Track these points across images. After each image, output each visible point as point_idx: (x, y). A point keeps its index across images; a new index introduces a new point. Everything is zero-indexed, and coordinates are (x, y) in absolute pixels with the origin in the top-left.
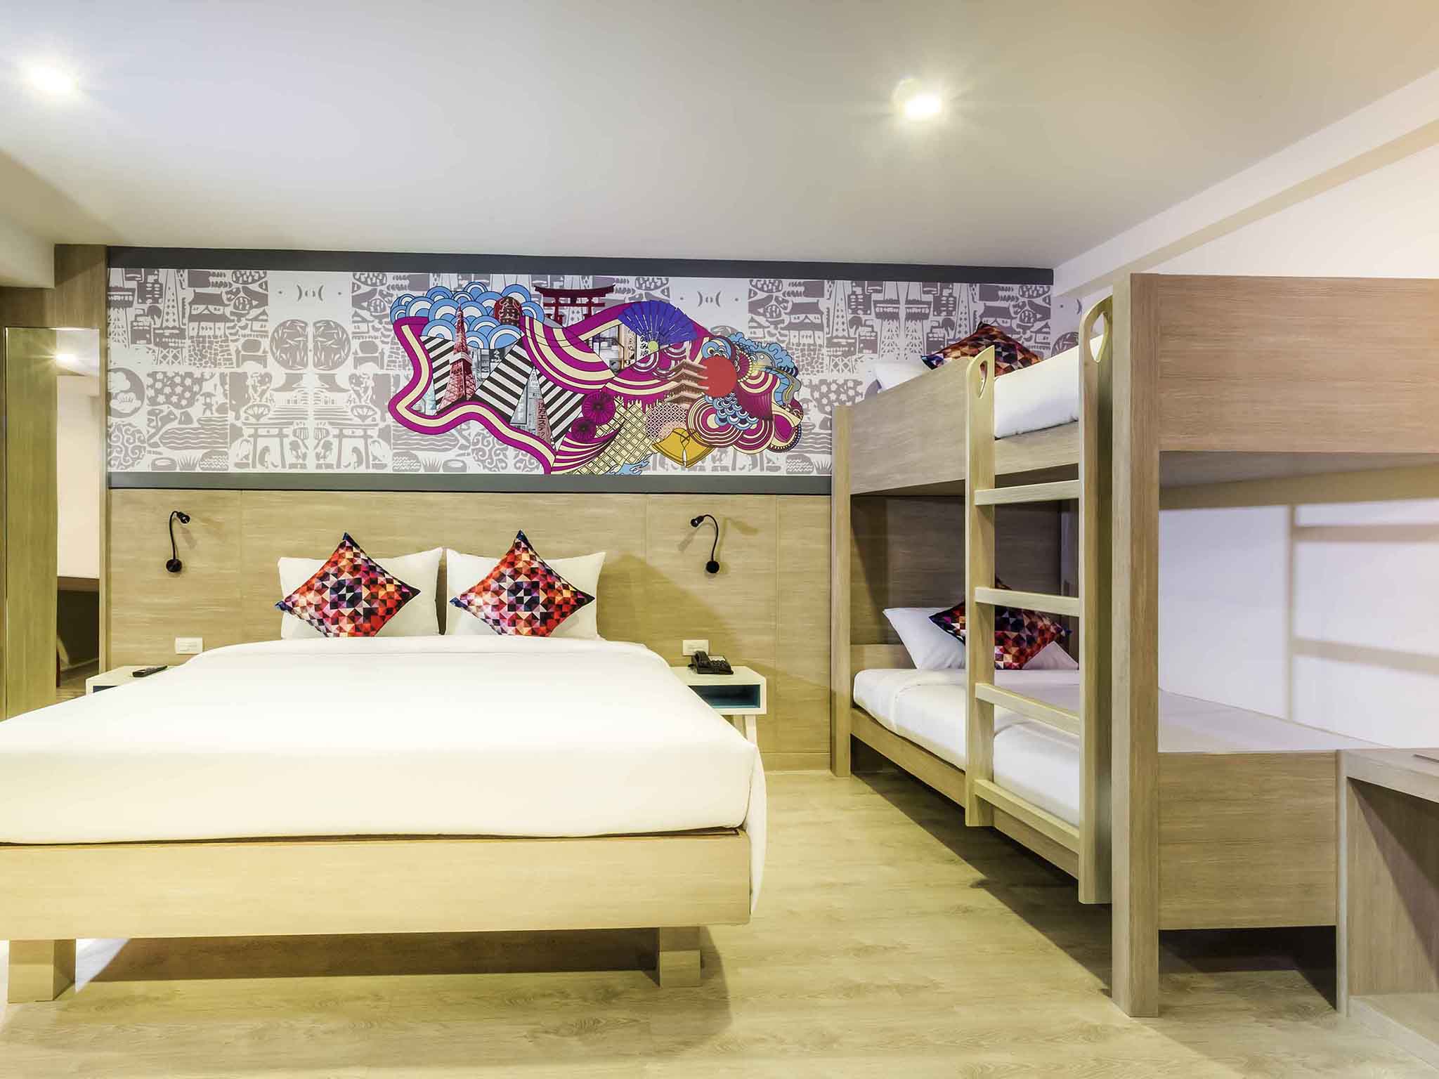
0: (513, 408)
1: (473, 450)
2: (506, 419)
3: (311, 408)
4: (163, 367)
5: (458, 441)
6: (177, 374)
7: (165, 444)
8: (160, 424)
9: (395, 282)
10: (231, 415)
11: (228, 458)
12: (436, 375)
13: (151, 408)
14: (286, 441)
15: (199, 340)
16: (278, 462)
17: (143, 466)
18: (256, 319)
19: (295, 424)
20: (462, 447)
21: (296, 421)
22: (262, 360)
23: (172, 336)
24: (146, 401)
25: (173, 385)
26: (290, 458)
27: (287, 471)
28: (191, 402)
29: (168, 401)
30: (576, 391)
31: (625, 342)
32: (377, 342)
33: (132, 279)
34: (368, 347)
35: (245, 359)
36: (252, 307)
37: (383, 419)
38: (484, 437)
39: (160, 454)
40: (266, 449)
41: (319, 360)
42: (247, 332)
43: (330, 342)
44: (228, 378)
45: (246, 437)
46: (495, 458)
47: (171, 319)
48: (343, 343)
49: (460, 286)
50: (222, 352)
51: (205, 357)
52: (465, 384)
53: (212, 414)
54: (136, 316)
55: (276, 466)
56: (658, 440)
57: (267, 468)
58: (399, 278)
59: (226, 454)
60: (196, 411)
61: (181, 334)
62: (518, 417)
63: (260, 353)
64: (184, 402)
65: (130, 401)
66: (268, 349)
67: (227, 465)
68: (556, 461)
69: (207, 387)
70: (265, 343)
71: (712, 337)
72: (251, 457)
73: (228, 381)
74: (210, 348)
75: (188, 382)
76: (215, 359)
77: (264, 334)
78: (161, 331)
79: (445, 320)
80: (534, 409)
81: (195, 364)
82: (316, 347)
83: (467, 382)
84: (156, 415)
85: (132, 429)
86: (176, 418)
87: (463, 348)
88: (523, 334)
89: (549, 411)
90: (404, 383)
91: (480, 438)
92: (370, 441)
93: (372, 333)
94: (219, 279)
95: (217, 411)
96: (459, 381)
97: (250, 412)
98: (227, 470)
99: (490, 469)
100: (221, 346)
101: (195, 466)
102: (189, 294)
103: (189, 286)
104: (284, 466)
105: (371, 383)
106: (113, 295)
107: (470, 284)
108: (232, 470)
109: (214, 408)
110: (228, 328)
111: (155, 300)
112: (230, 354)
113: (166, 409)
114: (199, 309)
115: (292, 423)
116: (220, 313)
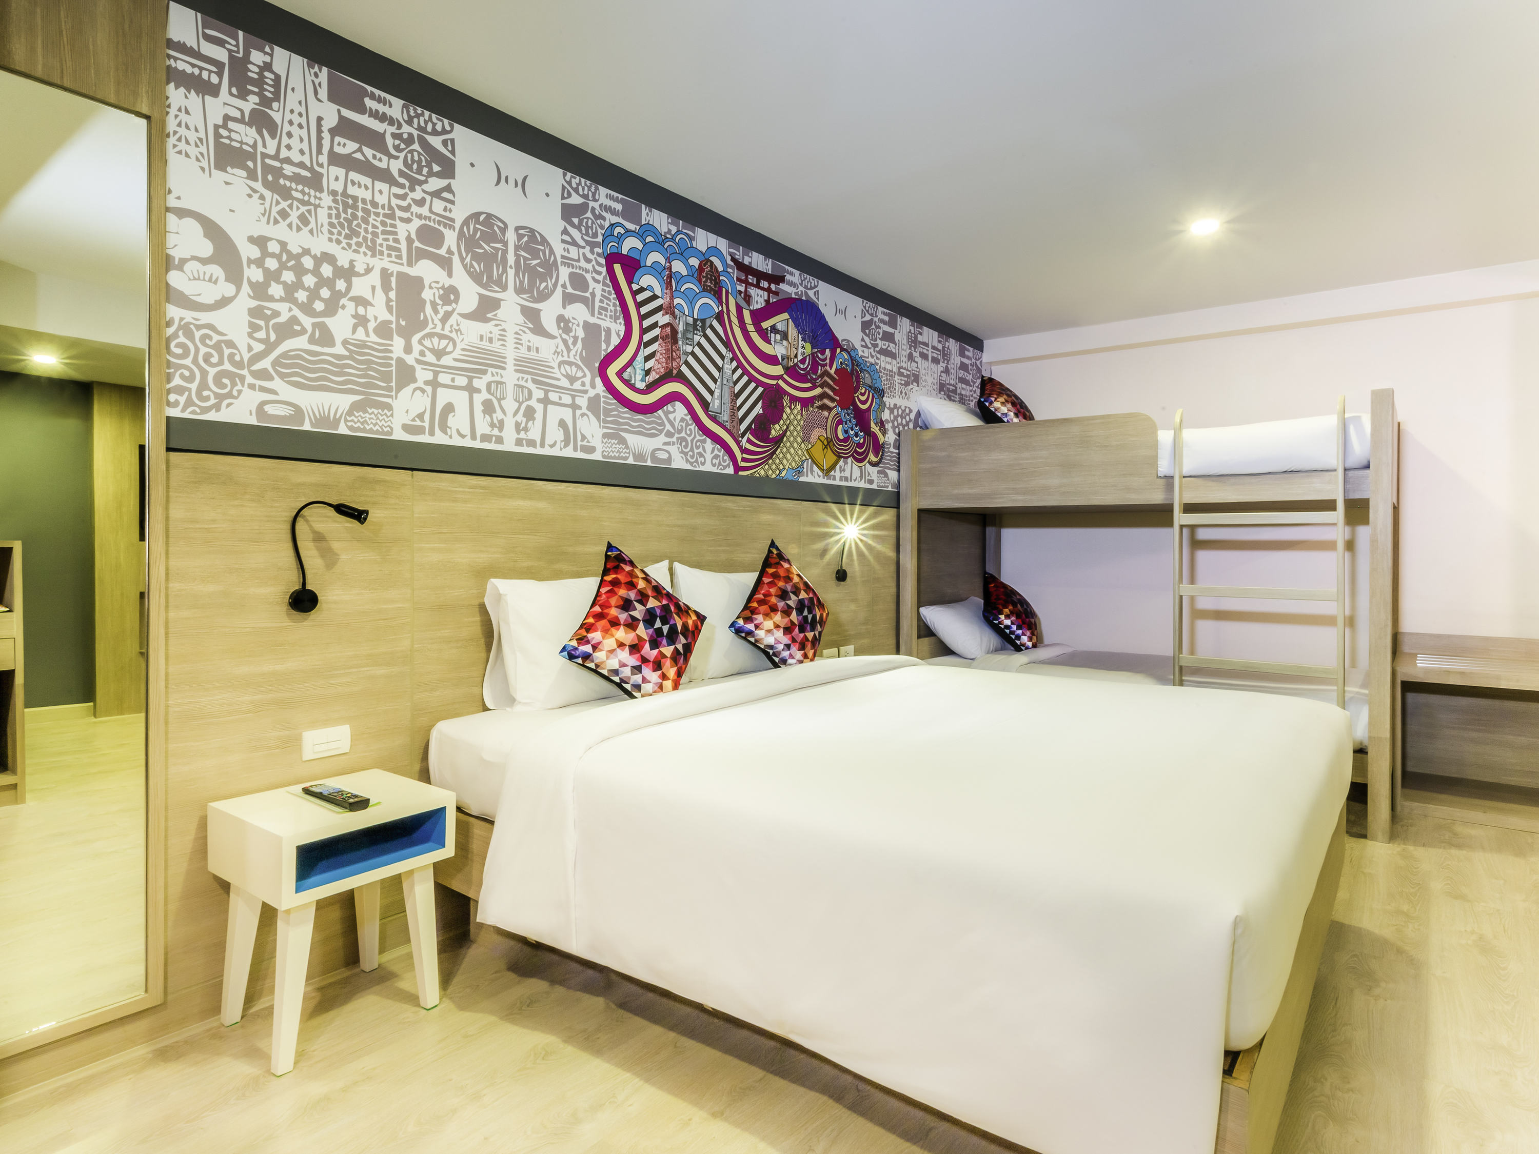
0: (711, 392)
1: (678, 439)
2: (705, 405)
3: (510, 355)
4: (280, 231)
5: (665, 426)
6: (307, 252)
7: (282, 376)
8: (273, 337)
9: (609, 203)
10: (398, 344)
11: (392, 415)
12: (647, 337)
13: (254, 303)
14: (478, 399)
15: (346, 201)
16: (466, 431)
17: (239, 412)
18: (436, 194)
19: (489, 373)
20: (669, 434)
21: (490, 370)
22: (445, 263)
23: (296, 178)
24: (246, 288)
25: (299, 270)
27: (477, 444)
28: (332, 308)
29: (289, 297)
30: (759, 383)
31: (792, 339)
32: (588, 277)
33: (218, 41)
34: (578, 281)
35: (422, 255)
36: (431, 174)
37: (593, 386)
38: (687, 425)
39: (274, 392)
40: (449, 408)
41: (522, 283)
42: (424, 211)
43: (535, 262)
44: (393, 279)
45: (420, 384)
46: (696, 451)
47: (296, 146)
48: (550, 267)
49: (669, 231)
50: (384, 232)
51: (358, 235)
52: (672, 355)
53: (367, 335)
54: (227, 118)
55: (463, 436)
56: (810, 446)
57: (451, 437)
58: (611, 198)
59: (389, 407)
60: (341, 326)
61: (314, 183)
62: (715, 405)
64: (319, 306)
65: (213, 281)
66: (454, 249)
67: (392, 428)
68: (744, 460)
69: (360, 287)
70: (451, 238)
71: (842, 350)
72: (427, 417)
73: (394, 285)
74: (366, 222)
75: (327, 270)
76: (374, 242)
77: (448, 222)
78: (277, 164)
79: (655, 270)
80: (727, 398)
81: (339, 242)
82: (517, 262)
83: (674, 354)
84: (267, 319)
85: (216, 338)
86: (303, 331)
87: (670, 309)
88: (720, 309)
89: (739, 402)
90: (615, 341)
91: (684, 425)
92: (578, 412)
93: (583, 263)
94: (382, 108)
95: (376, 331)
96: (667, 350)
97: (427, 343)
98: (391, 434)
99: (691, 464)
100: (384, 224)
101: (337, 422)
103: (329, 99)
104: (474, 437)
105: (581, 334)
106: (176, 59)
107: (679, 232)
108: (399, 435)
109: (372, 325)
110: (397, 196)
111: (266, 102)
112: (396, 241)
113: (285, 311)
114: (347, 147)
115: (484, 372)
116: (384, 165)
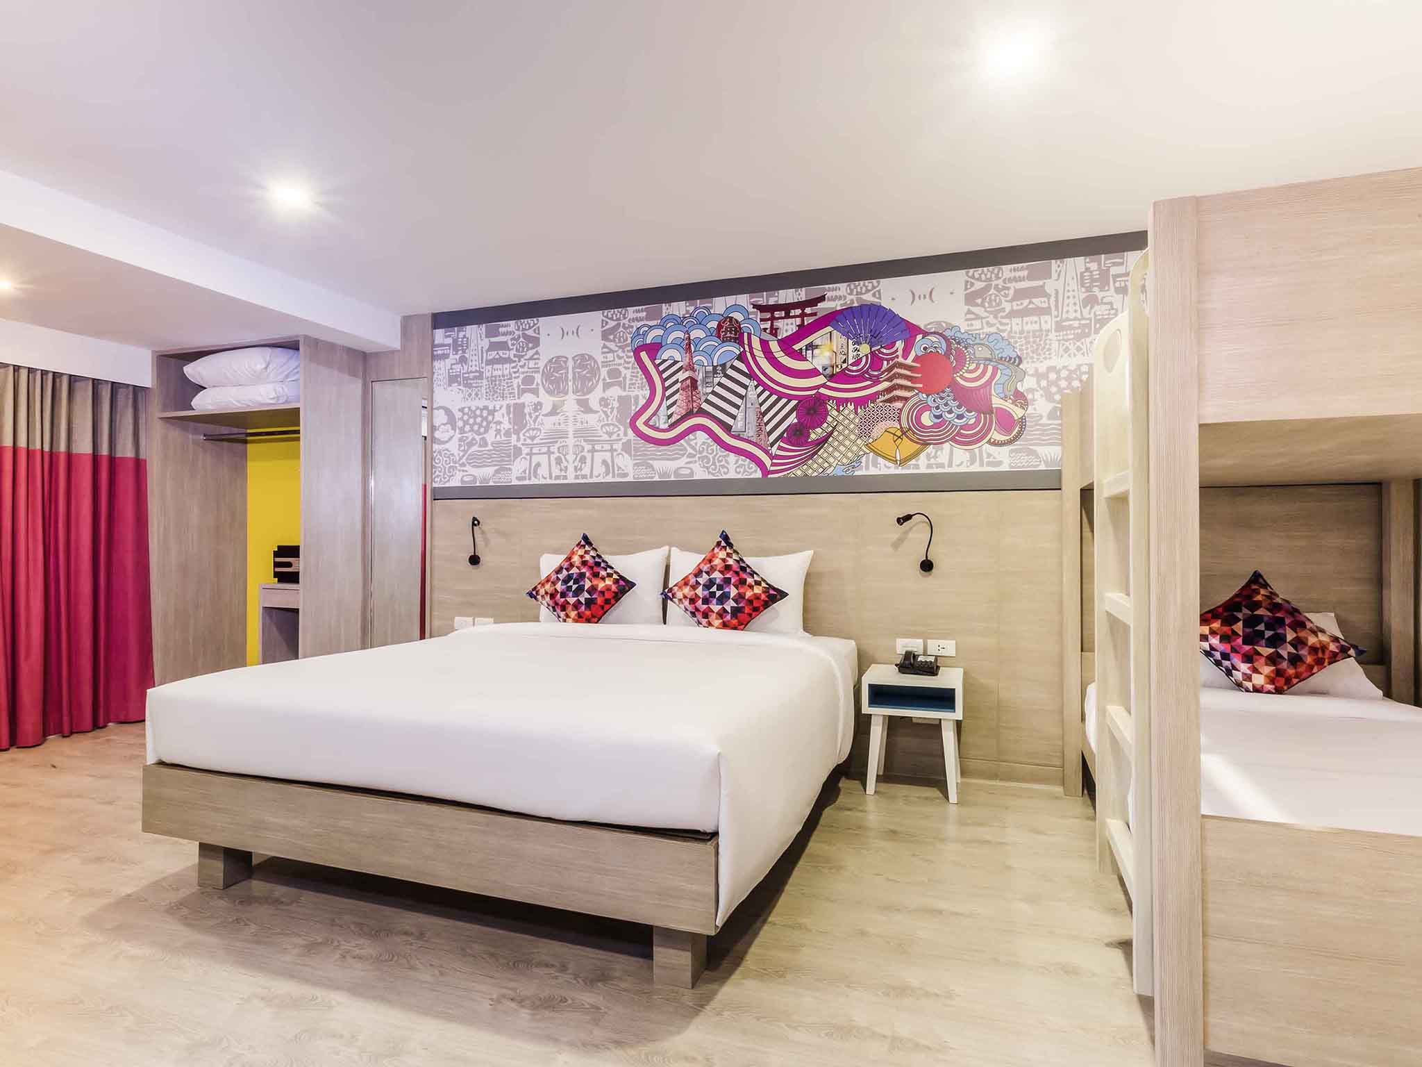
0: (734, 417)
1: (699, 458)
2: (727, 428)
3: (571, 430)
4: (469, 403)
5: (687, 451)
6: (478, 408)
7: (469, 463)
8: (466, 448)
9: (635, 315)
10: (514, 437)
11: (511, 473)
12: (668, 393)
13: (460, 436)
14: (553, 457)
15: (493, 380)
16: (547, 475)
17: (455, 482)
18: (531, 358)
19: (559, 442)
20: (690, 456)
21: (559, 440)
22: (535, 392)
24: (457, 431)
25: (475, 417)
26: (556, 471)
27: (554, 482)
28: (486, 431)
29: (472, 430)
30: (790, 398)
31: (837, 347)
32: (621, 368)
33: (449, 336)
34: (614, 373)
35: (524, 391)
36: (528, 349)
37: (626, 434)
38: (709, 446)
39: (466, 471)
40: (538, 465)
41: (577, 387)
42: (526, 369)
43: (585, 372)
44: (512, 408)
46: (717, 464)
47: (474, 364)
48: (594, 372)
49: (687, 312)
50: (508, 387)
52: (692, 399)
53: (501, 438)
54: (452, 365)
55: (545, 478)
56: (871, 440)
57: (539, 480)
58: (638, 311)
59: (510, 470)
60: (490, 437)
61: (480, 377)
62: (738, 425)
63: (534, 386)
64: (482, 430)
65: (448, 431)
66: (540, 382)
67: (511, 479)
68: (773, 465)
69: (498, 417)
70: (538, 377)
71: (925, 334)
72: (527, 472)
73: (512, 410)
74: (500, 385)
75: (485, 413)
76: (503, 394)
77: (536, 370)
78: (467, 375)
79: (675, 344)
80: (752, 417)
81: (489, 399)
82: (574, 378)
83: (694, 397)
84: (464, 441)
85: (449, 453)
86: (477, 443)
87: (691, 367)
88: (742, 350)
89: (766, 419)
90: (642, 402)
91: (705, 447)
92: (615, 454)
93: (617, 361)
94: (507, 329)
95: (505, 435)
96: (687, 397)
97: (527, 434)
98: (511, 482)
99: (713, 474)
100: (507, 383)
101: (489, 480)
102: (485, 343)
103: (486, 337)
104: (551, 478)
105: (616, 404)
106: (437, 350)
107: (696, 309)
108: (515, 482)
109: (502, 433)
110: (513, 368)
111: (464, 352)
112: (513, 389)
113: (470, 436)
114: (493, 354)
115: (557, 442)
116: (507, 356)
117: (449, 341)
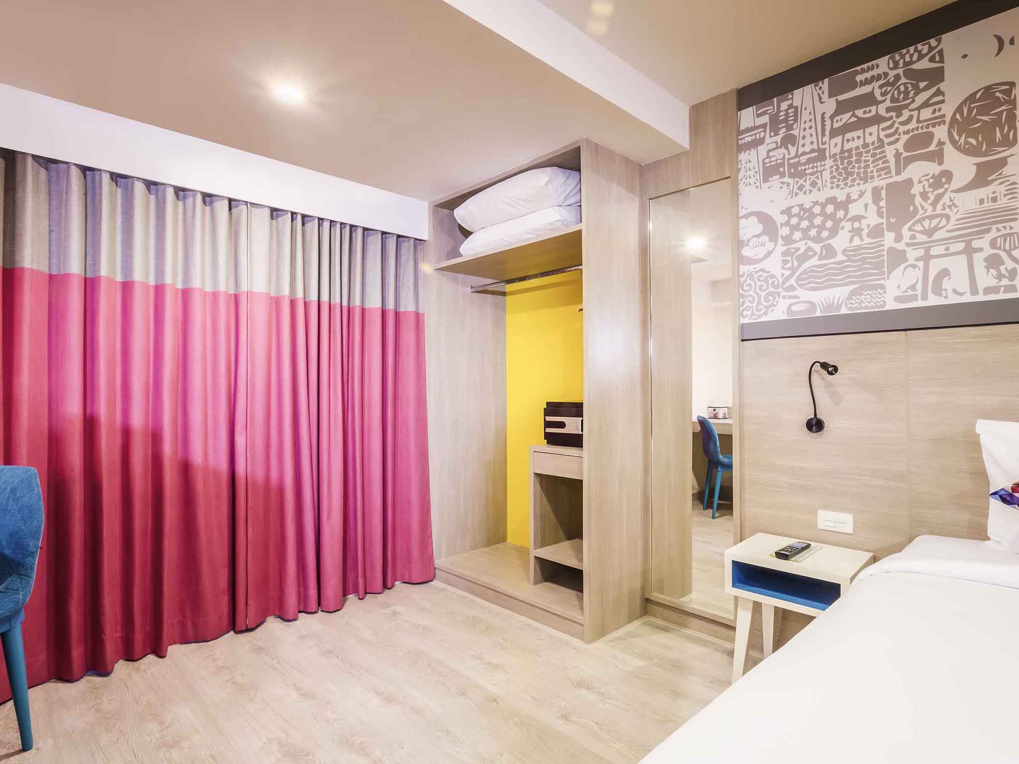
4: (799, 199)
6: (816, 203)
7: (801, 286)
8: (796, 264)
10: (889, 239)
11: (885, 292)
13: (785, 248)
14: (979, 260)
15: (843, 156)
16: (965, 287)
17: (778, 313)
18: (926, 104)
19: (994, 230)
21: (994, 227)
22: (937, 156)
23: (809, 161)
24: (780, 241)
25: (812, 216)
27: (981, 298)
28: (834, 232)
29: (806, 236)
33: (765, 113)
35: (909, 161)
36: (918, 91)
39: (798, 297)
40: (944, 274)
42: (913, 124)
44: (883, 192)
45: (911, 261)
47: (808, 142)
50: (874, 161)
51: (852, 174)
53: (862, 240)
54: (769, 152)
55: (962, 294)
57: (946, 297)
59: (882, 287)
60: (841, 241)
61: (821, 155)
63: (933, 147)
64: (825, 234)
65: (763, 245)
66: (945, 138)
67: (884, 302)
69: (855, 209)
72: (919, 286)
73: (883, 196)
74: (859, 161)
75: (830, 209)
76: (866, 172)
77: (939, 120)
78: (796, 160)
81: (838, 186)
84: (792, 255)
85: (765, 275)
86: (815, 253)
94: (868, 75)
95: (869, 235)
97: (918, 227)
98: (884, 307)
100: (874, 155)
101: (839, 307)
102: (830, 105)
103: (830, 96)
104: (974, 291)
106: (744, 138)
108: (891, 305)
109: (865, 232)
110: (883, 130)
111: (790, 128)
112: (887, 161)
113: (802, 246)
114: (846, 117)
116: (873, 113)
117: (765, 119)
